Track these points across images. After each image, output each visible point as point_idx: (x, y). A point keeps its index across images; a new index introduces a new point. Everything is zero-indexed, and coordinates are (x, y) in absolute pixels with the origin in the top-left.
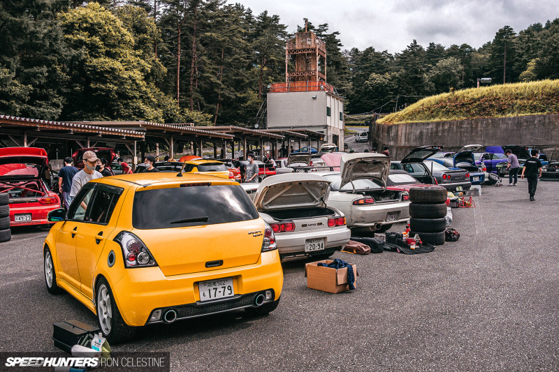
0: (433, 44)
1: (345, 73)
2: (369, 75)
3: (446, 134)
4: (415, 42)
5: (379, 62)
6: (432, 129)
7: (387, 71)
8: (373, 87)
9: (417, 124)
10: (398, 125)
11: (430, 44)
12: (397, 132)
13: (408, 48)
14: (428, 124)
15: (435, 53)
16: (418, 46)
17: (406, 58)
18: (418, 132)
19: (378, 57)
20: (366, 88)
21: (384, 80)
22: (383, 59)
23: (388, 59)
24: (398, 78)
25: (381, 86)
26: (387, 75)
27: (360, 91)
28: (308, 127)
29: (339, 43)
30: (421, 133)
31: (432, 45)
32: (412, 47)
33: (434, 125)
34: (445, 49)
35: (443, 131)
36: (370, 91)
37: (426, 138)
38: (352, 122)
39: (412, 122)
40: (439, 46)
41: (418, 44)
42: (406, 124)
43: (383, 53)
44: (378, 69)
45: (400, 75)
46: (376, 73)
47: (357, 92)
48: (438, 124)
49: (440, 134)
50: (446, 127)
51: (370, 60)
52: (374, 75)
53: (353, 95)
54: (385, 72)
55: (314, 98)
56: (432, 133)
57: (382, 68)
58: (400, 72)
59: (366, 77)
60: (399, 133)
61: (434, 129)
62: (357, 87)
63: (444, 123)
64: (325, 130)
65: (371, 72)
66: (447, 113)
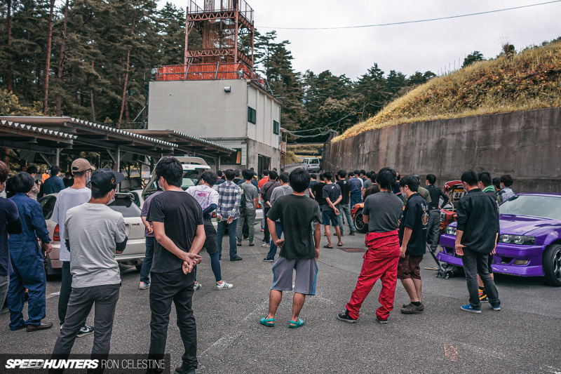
0: (394, 71)
1: (296, 90)
2: (324, 100)
3: (514, 144)
4: (376, 66)
5: (336, 86)
6: (471, 133)
7: (345, 96)
8: (329, 113)
9: (427, 123)
10: (379, 130)
11: (391, 71)
12: (378, 143)
13: (368, 73)
14: (460, 121)
15: (396, 81)
16: (379, 70)
17: (366, 83)
18: (431, 144)
19: (334, 81)
20: (322, 114)
21: (341, 106)
22: (341, 83)
23: (346, 84)
24: (356, 104)
25: (338, 112)
26: (344, 101)
27: (314, 117)
28: (213, 140)
29: (289, 55)
30: (440, 145)
31: (392, 72)
32: (373, 70)
33: (478, 124)
34: (407, 78)
35: (507, 138)
36: (326, 118)
37: (454, 157)
38: (305, 151)
39: (412, 119)
40: (400, 74)
41: (379, 68)
42: (400, 125)
43: (340, 78)
44: (335, 94)
45: (359, 101)
46: (333, 98)
47: (311, 118)
48: (489, 120)
49: (497, 146)
50: (515, 127)
51: (327, 83)
52: (330, 100)
53: (307, 121)
54: (342, 97)
55: (227, 92)
56: (471, 144)
57: (340, 92)
58: (358, 98)
59: (322, 102)
60: (383, 146)
61: (479, 133)
62: (312, 112)
63: (507, 118)
64: (244, 147)
65: (327, 97)
66: (510, 93)
